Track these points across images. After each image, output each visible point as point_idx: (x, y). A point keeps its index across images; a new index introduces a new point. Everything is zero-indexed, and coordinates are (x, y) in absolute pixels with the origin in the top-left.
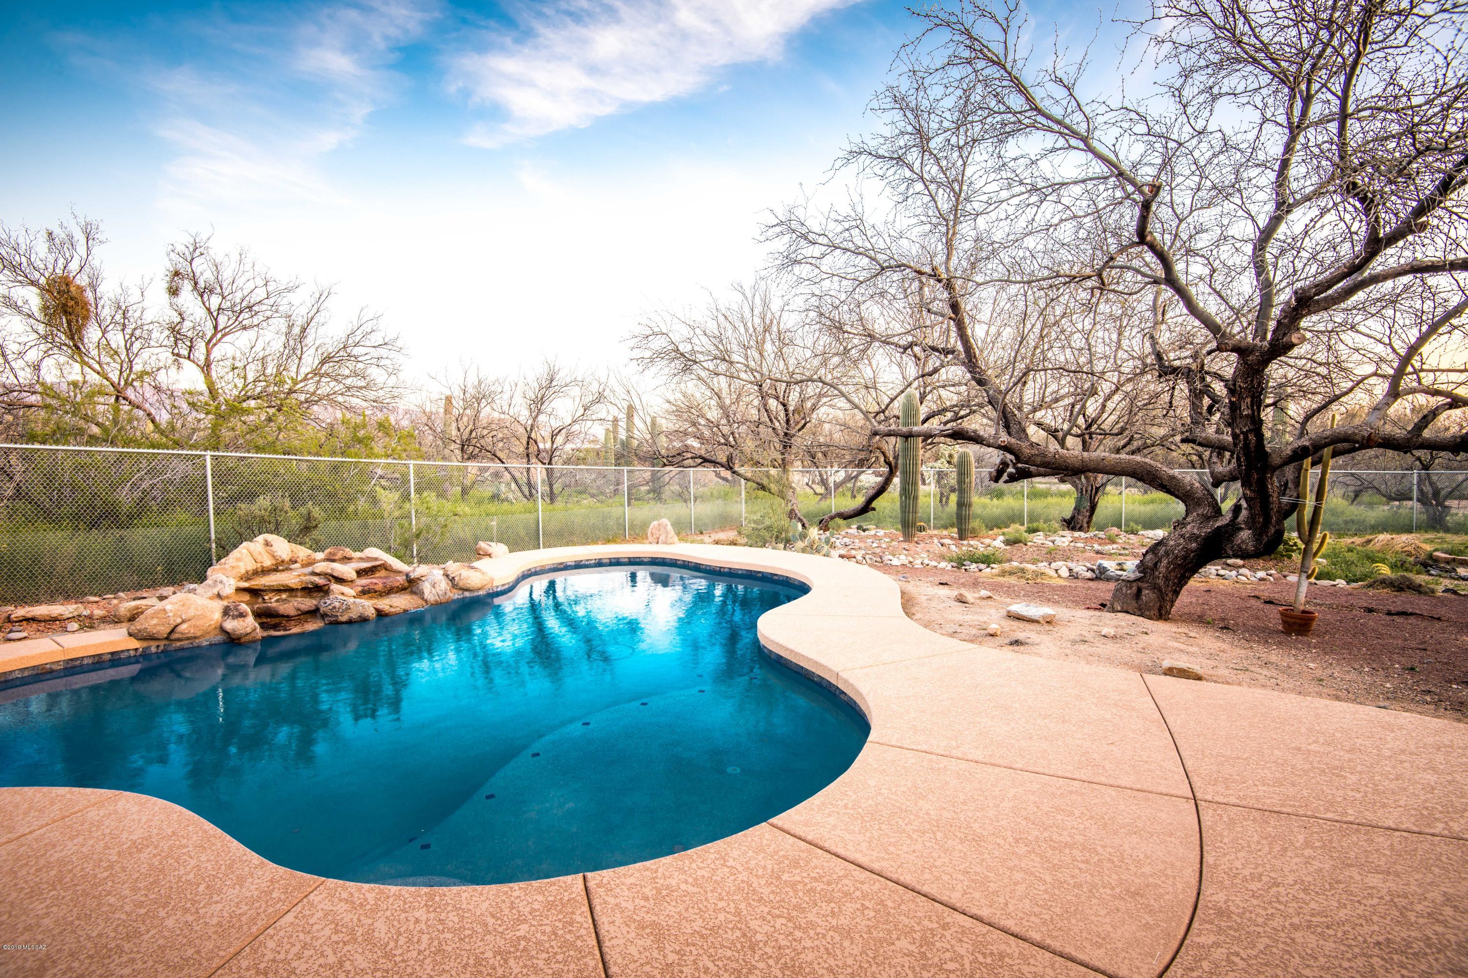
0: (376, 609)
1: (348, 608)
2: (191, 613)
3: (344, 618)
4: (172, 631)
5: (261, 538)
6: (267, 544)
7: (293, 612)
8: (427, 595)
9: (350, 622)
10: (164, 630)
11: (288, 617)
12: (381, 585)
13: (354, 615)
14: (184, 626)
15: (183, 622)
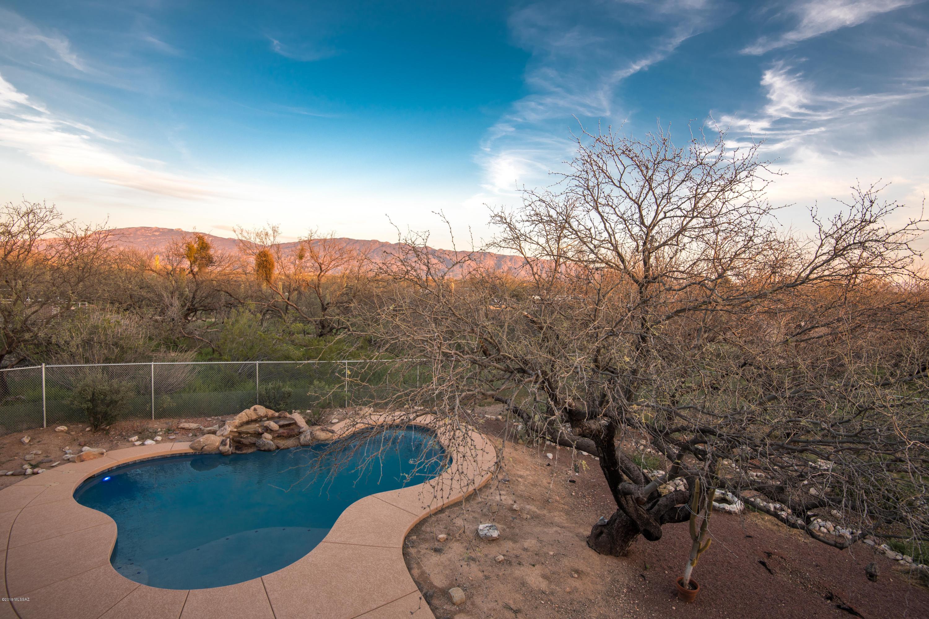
0: (277, 446)
1: (265, 445)
2: (209, 442)
3: (263, 449)
4: (202, 448)
5: (253, 408)
6: (255, 410)
7: (248, 443)
8: (301, 440)
9: (265, 451)
10: (200, 448)
11: (246, 445)
12: (286, 434)
13: (266, 448)
14: (206, 447)
15: (206, 445)
